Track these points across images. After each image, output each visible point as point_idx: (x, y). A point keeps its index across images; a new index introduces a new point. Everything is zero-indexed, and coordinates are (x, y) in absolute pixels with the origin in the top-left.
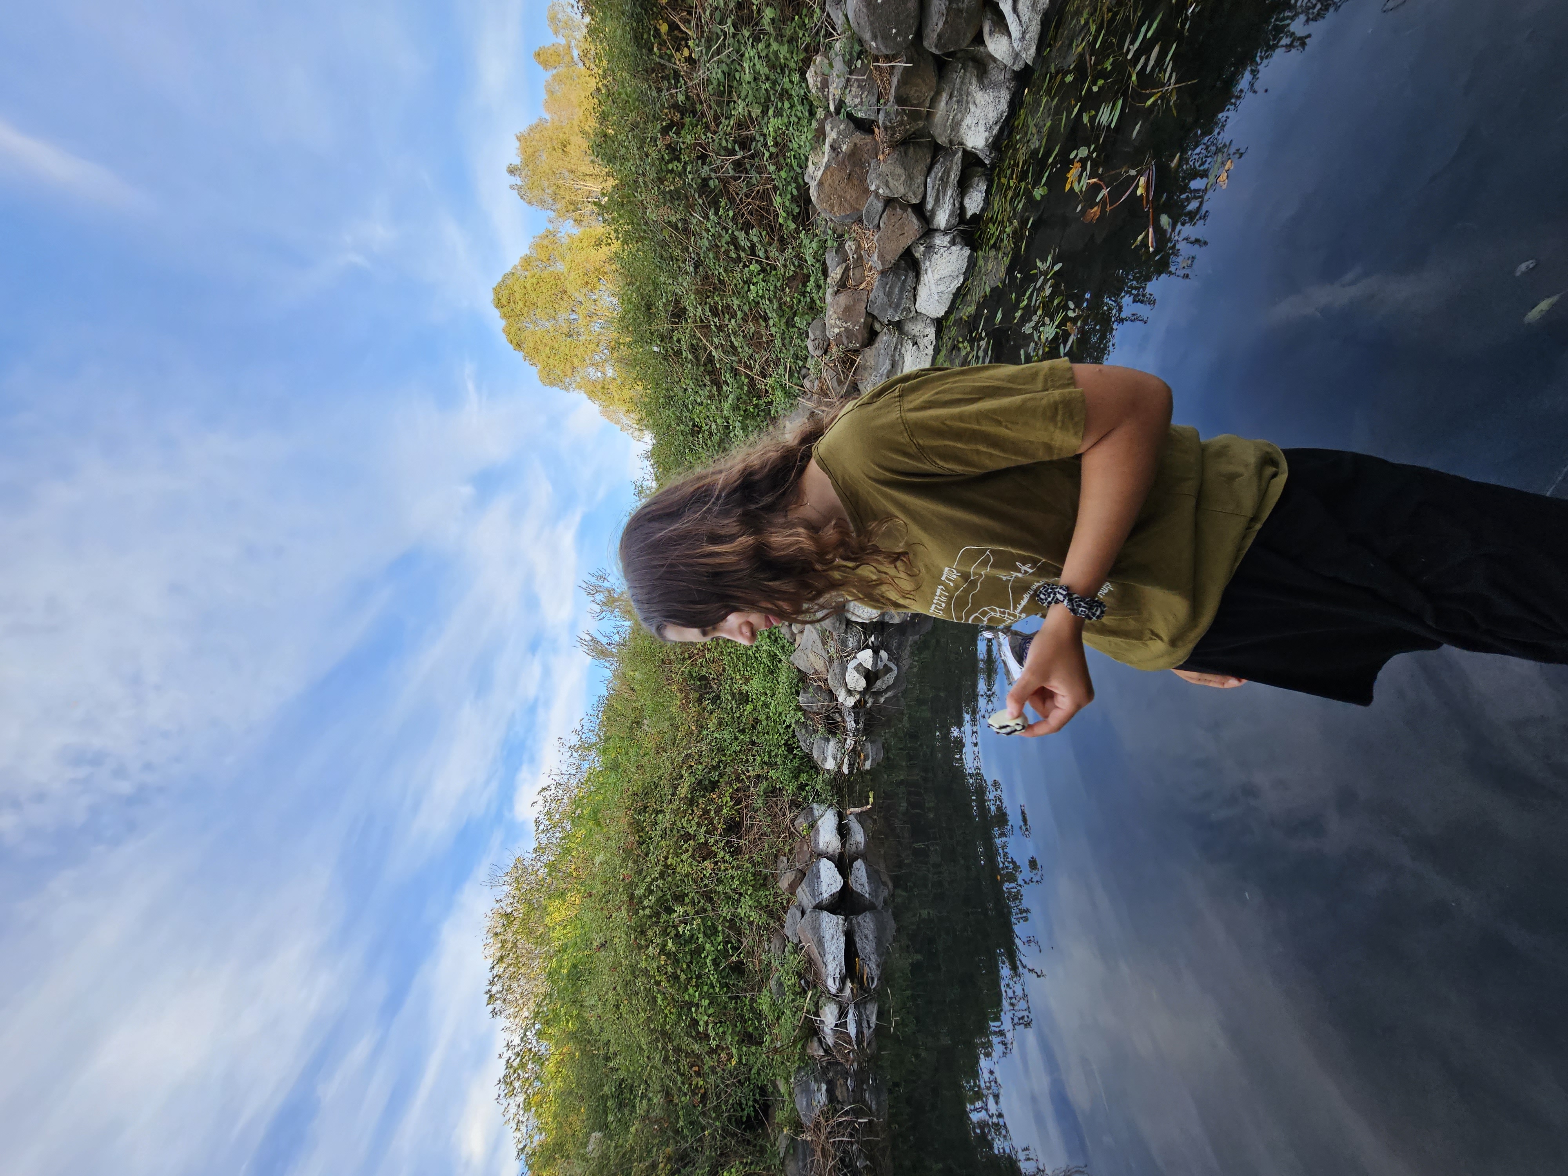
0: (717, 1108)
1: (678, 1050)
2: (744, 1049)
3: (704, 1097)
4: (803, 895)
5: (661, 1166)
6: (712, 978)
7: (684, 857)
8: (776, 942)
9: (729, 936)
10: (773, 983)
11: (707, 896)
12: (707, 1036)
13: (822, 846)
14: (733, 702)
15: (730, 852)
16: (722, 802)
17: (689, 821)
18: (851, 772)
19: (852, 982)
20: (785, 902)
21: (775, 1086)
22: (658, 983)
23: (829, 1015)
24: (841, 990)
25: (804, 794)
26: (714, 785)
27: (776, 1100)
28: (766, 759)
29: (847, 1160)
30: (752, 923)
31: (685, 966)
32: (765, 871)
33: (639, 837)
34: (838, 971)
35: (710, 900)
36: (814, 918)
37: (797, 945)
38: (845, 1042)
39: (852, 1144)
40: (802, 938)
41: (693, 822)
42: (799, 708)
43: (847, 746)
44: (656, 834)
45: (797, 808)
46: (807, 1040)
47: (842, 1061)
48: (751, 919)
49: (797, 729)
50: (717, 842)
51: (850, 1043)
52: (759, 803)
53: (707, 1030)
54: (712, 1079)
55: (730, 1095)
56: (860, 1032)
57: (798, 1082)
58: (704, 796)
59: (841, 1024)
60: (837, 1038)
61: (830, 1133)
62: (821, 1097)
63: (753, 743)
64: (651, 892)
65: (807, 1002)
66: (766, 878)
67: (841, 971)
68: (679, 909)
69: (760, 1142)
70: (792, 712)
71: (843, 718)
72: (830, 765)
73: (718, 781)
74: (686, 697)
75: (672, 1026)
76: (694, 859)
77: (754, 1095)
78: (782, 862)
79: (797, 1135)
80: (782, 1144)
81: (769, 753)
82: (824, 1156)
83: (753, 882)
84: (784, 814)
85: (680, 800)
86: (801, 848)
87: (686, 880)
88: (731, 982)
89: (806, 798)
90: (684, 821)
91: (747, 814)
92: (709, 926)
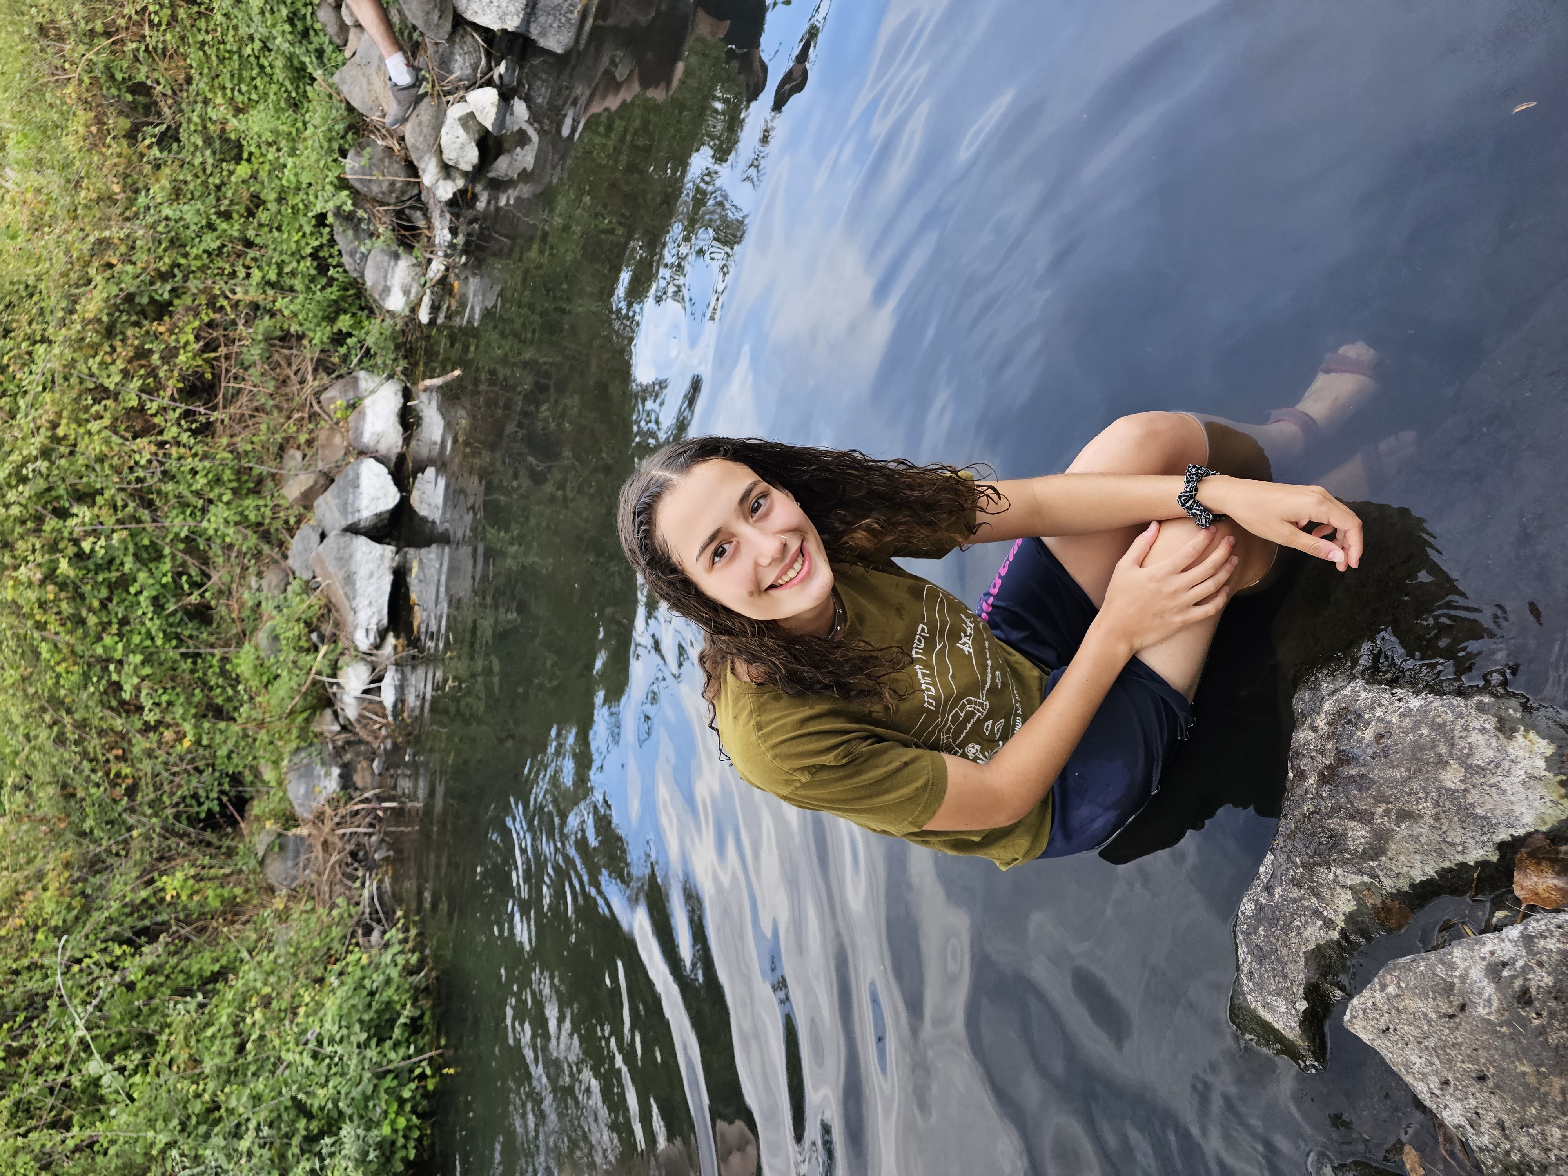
0: (156, 805)
1: (82, 725)
2: (206, 725)
3: (131, 791)
4: (326, 510)
6: (149, 624)
7: (94, 426)
9: (184, 564)
10: (262, 637)
11: (142, 499)
12: (140, 709)
13: (367, 438)
14: (208, 152)
15: (190, 430)
16: (177, 341)
17: (104, 365)
18: (432, 322)
19: (397, 637)
20: (292, 521)
21: (257, 774)
22: (41, 626)
23: (353, 678)
24: (377, 646)
25: (343, 350)
26: (161, 310)
27: (257, 789)
28: (272, 276)
29: (360, 853)
30: (230, 546)
31: (96, 604)
32: (258, 469)
34: (375, 620)
35: (149, 505)
36: (342, 545)
37: (308, 582)
38: (375, 713)
39: (370, 834)
40: (318, 571)
41: (112, 368)
42: (342, 184)
43: (430, 274)
44: (31, 380)
45: (329, 374)
46: (314, 713)
47: (370, 739)
48: (228, 540)
49: (338, 229)
50: (163, 410)
51: (385, 716)
52: (255, 354)
53: (138, 696)
54: (146, 766)
55: (179, 786)
56: (400, 702)
57: (295, 766)
58: (137, 324)
59: (373, 689)
60: (364, 710)
61: (338, 823)
62: (330, 783)
63: (249, 244)
65: (319, 660)
66: (260, 481)
67: (380, 621)
68: (83, 512)
69: (227, 841)
70: (329, 188)
71: (428, 219)
72: (396, 302)
73: (170, 303)
75: (71, 691)
76: (116, 433)
77: (220, 785)
78: (293, 457)
79: (286, 829)
80: (262, 843)
81: (280, 266)
82: (325, 851)
83: (234, 484)
84: (303, 382)
85: (86, 323)
86: (330, 438)
87: (98, 467)
88: (187, 633)
89: (345, 359)
90: (94, 364)
91: (227, 371)
92: (146, 548)
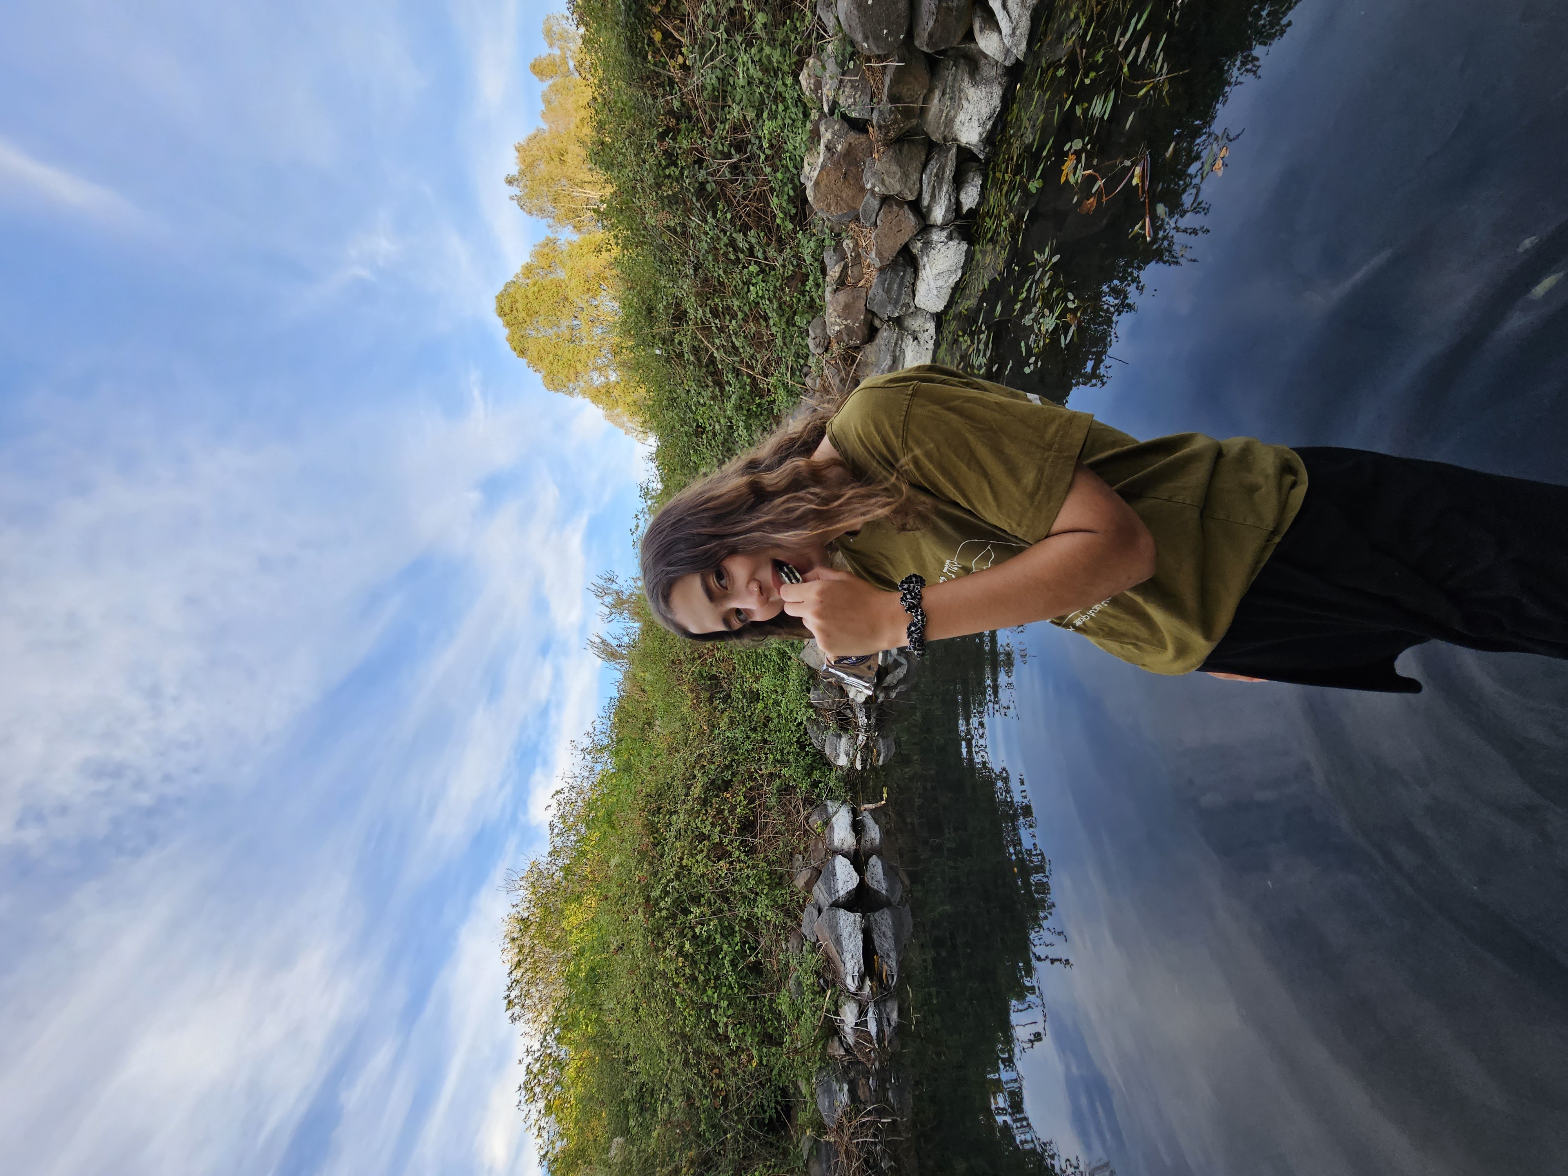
0: (738, 1111)
1: (697, 1052)
2: (765, 1050)
3: (725, 1099)
4: (819, 893)
5: (684, 1170)
6: (730, 979)
7: (699, 858)
8: (794, 941)
9: (746, 936)
10: (791, 983)
11: (723, 897)
12: (727, 1038)
13: (837, 843)
14: (744, 701)
15: (745, 851)
16: (736, 801)
17: (703, 821)
18: (864, 768)
19: (871, 980)
20: (801, 900)
21: (797, 1088)
22: (676, 985)
23: (849, 1015)
24: (860, 988)
25: (817, 791)
26: (727, 785)
27: (798, 1101)
28: (779, 757)
29: (871, 1161)
30: (770, 922)
31: (703, 967)
32: (780, 870)
33: (654, 838)
34: (856, 969)
35: (726, 900)
36: (831, 916)
37: (814, 944)
38: (866, 1041)
39: (875, 1144)
40: (820, 936)
41: (707, 822)
42: (810, 705)
43: (859, 742)
44: (670, 835)
45: (811, 805)
46: (828, 1040)
47: (863, 1060)
48: (768, 918)
49: (809, 726)
50: (731, 841)
51: (871, 1042)
52: (773, 802)
53: (727, 1032)
54: (733, 1080)
55: (752, 1097)
56: (880, 1031)
57: (820, 1082)
58: (717, 796)
59: (862, 1023)
60: (858, 1037)
61: (853, 1133)
62: (843, 1097)
63: (765, 741)
64: (667, 893)
65: (827, 1001)
66: (781, 877)
67: (859, 969)
68: (696, 910)
69: (784, 1144)
70: (803, 709)
71: (854, 714)
72: (843, 761)
73: (731, 780)
74: (697, 697)
75: (691, 1028)
76: (709, 859)
77: (776, 1097)
78: (798, 860)
79: (820, 1136)
80: (805, 1147)
81: (782, 751)
82: (847, 1157)
83: (769, 881)
84: (798, 812)
85: (694, 800)
86: (816, 845)
87: (701, 881)
88: (750, 983)
89: (818, 795)
90: (698, 821)
91: (761, 813)
92: (726, 927)
